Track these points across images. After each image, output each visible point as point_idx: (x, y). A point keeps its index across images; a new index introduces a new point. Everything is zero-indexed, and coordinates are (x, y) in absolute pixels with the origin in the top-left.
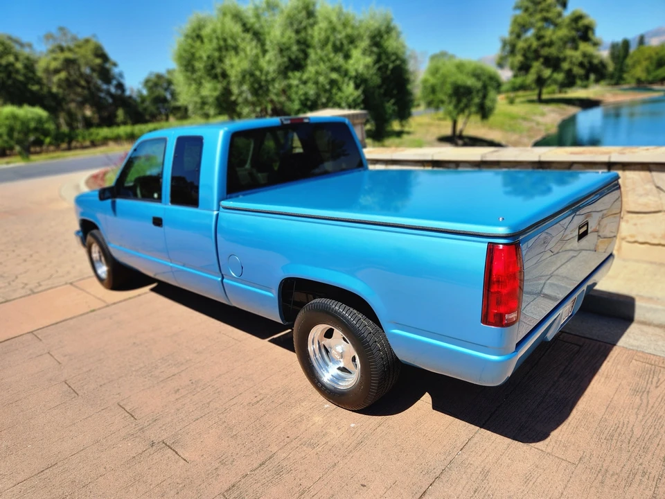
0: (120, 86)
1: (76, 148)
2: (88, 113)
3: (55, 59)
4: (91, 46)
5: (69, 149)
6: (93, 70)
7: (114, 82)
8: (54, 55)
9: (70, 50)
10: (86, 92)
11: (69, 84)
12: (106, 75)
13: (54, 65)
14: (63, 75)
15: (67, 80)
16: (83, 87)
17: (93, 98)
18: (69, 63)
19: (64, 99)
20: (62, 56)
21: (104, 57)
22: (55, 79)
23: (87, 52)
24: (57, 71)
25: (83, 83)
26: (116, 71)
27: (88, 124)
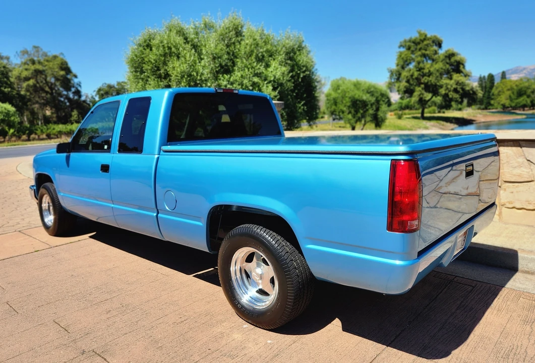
0: (78, 93)
1: (34, 139)
2: (48, 113)
3: (26, 70)
4: (58, 62)
5: (29, 140)
6: (57, 79)
7: (73, 90)
8: (26, 66)
9: (40, 63)
10: (49, 96)
11: (36, 89)
12: (67, 83)
13: (25, 74)
14: (31, 82)
15: (35, 86)
16: (47, 92)
17: (54, 102)
18: (38, 72)
19: (29, 100)
20: (32, 67)
21: (68, 70)
22: (25, 85)
23: (55, 65)
24: (27, 79)
25: (47, 89)
26: (76, 81)
27: (47, 121)
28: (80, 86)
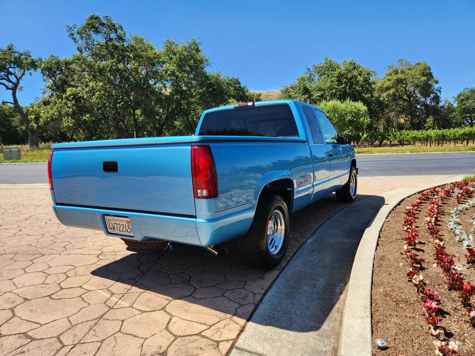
0: (437, 99)
1: (385, 145)
2: (402, 121)
3: (389, 80)
4: (421, 68)
5: (380, 146)
6: (417, 86)
7: (432, 96)
8: (389, 77)
9: (402, 72)
10: (405, 104)
11: (395, 98)
12: (426, 89)
13: (388, 84)
14: (391, 91)
15: (394, 94)
16: (404, 100)
17: (410, 109)
18: (399, 81)
19: (387, 106)
20: (395, 77)
21: (430, 75)
22: (385, 95)
23: (417, 73)
24: (388, 89)
25: (405, 97)
26: (436, 86)
27: (401, 127)
28: (440, 91)
